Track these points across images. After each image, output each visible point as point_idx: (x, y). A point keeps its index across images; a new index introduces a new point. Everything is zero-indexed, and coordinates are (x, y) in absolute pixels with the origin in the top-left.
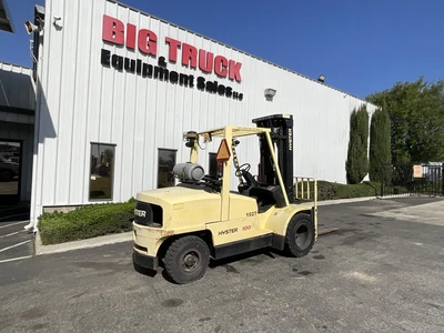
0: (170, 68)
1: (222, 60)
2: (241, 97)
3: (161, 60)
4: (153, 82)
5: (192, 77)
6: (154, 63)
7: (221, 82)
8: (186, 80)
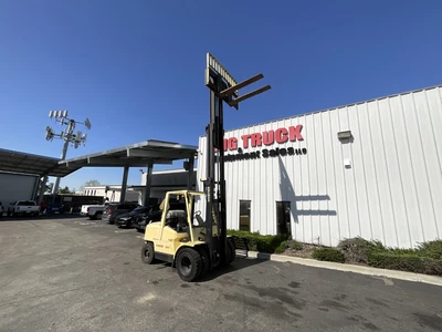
0: (245, 151)
1: (280, 131)
2: (305, 151)
3: (240, 150)
4: (236, 162)
5: (258, 152)
6: (236, 152)
7: (281, 146)
8: (254, 155)
